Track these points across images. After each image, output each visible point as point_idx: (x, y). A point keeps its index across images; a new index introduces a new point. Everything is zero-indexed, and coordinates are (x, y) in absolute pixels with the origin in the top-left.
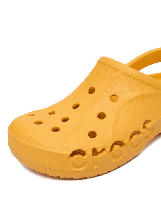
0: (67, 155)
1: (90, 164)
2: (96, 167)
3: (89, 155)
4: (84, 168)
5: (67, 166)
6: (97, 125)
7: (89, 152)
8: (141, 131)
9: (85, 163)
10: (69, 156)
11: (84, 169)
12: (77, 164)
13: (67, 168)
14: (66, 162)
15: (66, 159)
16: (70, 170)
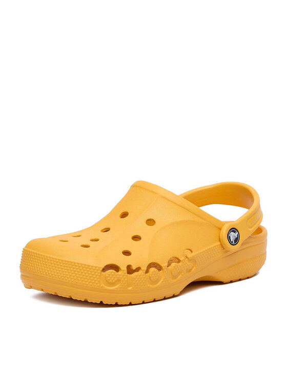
0: (99, 268)
1: (124, 282)
2: (130, 288)
3: (124, 271)
4: (117, 286)
5: (98, 281)
6: (132, 246)
7: (124, 268)
8: (181, 259)
9: (119, 280)
10: (101, 269)
11: (117, 288)
12: (109, 280)
13: (98, 285)
14: (98, 277)
15: (99, 273)
16: (102, 287)
